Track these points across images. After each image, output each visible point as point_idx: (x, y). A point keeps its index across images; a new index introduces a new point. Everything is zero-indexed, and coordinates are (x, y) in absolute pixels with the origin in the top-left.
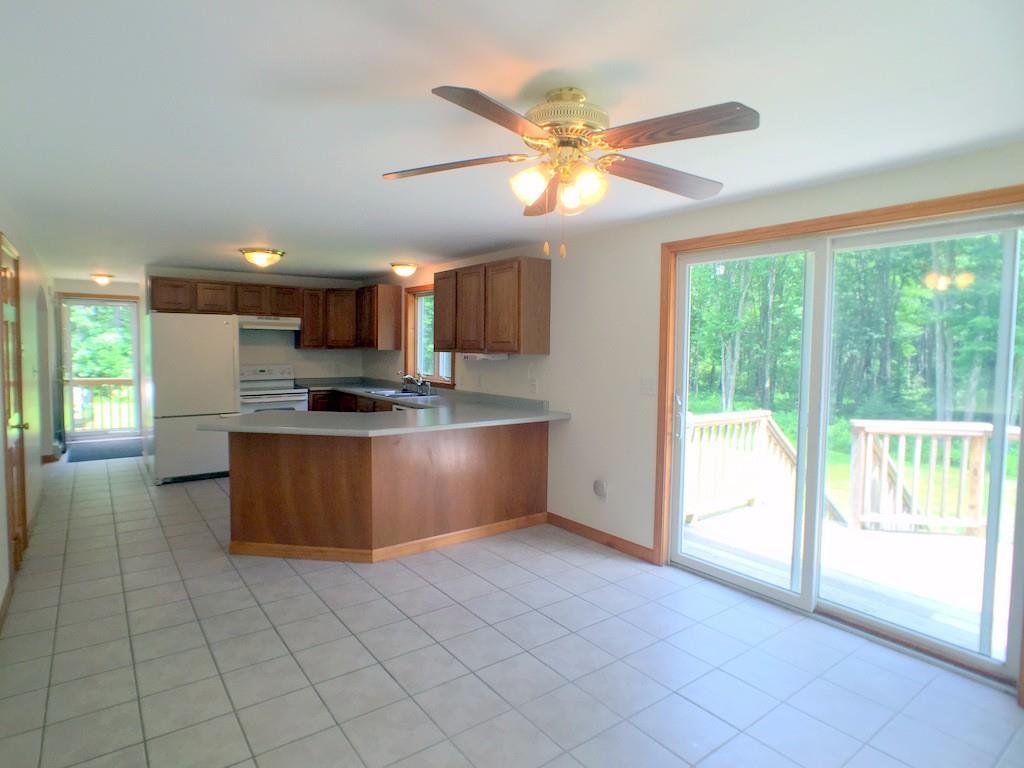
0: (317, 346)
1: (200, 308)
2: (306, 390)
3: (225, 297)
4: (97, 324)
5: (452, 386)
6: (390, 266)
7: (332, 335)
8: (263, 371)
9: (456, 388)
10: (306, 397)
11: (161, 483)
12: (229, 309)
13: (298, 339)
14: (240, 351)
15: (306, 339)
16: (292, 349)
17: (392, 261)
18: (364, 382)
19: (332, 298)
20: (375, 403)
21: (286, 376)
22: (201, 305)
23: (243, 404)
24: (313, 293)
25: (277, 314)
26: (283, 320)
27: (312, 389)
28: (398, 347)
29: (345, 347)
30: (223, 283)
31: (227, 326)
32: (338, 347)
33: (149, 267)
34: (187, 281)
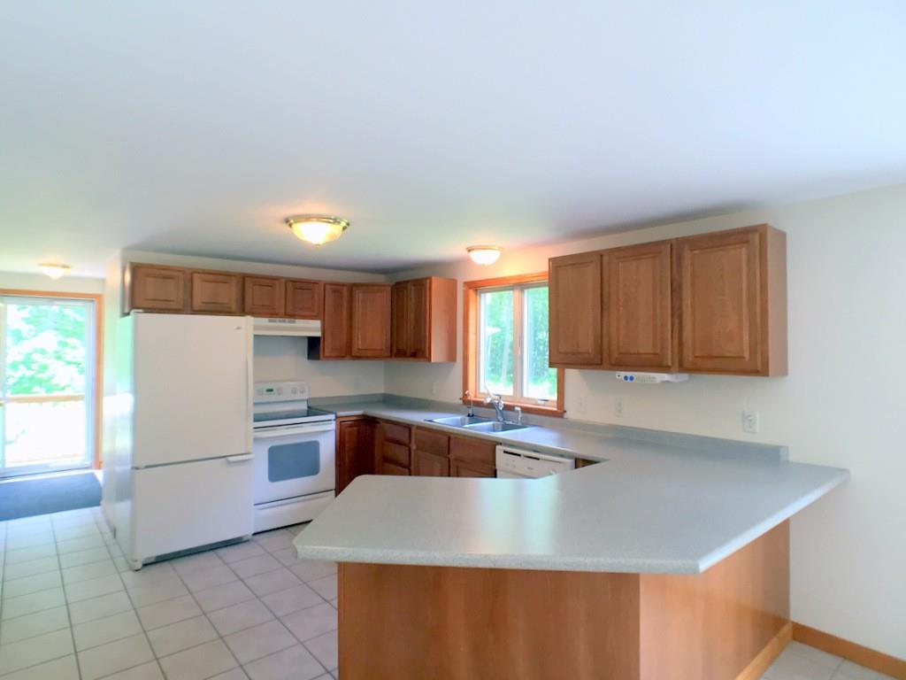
0: (341, 357)
1: (196, 308)
2: (333, 417)
3: (229, 294)
4: (32, 327)
5: (559, 413)
6: (466, 252)
7: (359, 343)
8: (271, 390)
9: (566, 416)
10: (332, 426)
11: (139, 565)
12: (234, 308)
13: (313, 347)
14: (255, 363)
15: (327, 347)
16: (303, 360)
17: (470, 245)
18: (390, 401)
19: (359, 296)
20: (449, 438)
21: (298, 396)
22: (197, 303)
23: (256, 440)
24: (337, 287)
25: (292, 316)
26: (300, 323)
27: (340, 414)
28: (452, 357)
29: (375, 356)
30: (228, 275)
31: (238, 331)
32: (367, 358)
33: (126, 250)
34: (180, 270)
